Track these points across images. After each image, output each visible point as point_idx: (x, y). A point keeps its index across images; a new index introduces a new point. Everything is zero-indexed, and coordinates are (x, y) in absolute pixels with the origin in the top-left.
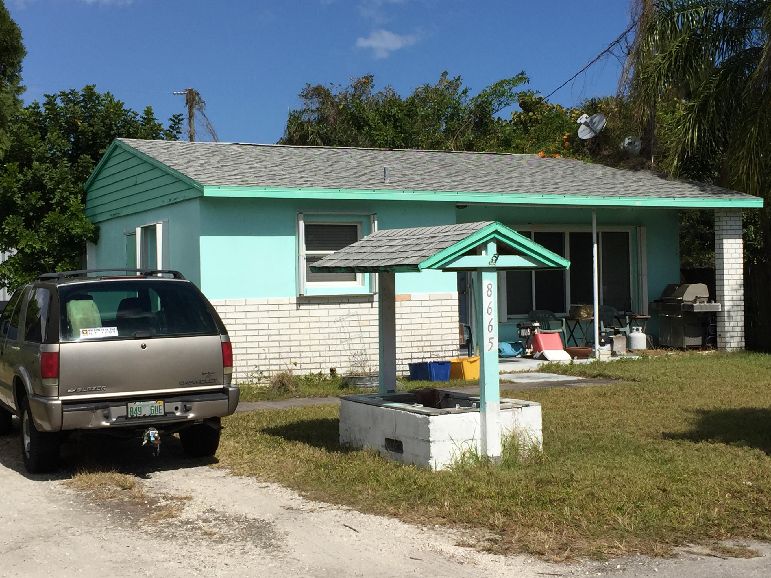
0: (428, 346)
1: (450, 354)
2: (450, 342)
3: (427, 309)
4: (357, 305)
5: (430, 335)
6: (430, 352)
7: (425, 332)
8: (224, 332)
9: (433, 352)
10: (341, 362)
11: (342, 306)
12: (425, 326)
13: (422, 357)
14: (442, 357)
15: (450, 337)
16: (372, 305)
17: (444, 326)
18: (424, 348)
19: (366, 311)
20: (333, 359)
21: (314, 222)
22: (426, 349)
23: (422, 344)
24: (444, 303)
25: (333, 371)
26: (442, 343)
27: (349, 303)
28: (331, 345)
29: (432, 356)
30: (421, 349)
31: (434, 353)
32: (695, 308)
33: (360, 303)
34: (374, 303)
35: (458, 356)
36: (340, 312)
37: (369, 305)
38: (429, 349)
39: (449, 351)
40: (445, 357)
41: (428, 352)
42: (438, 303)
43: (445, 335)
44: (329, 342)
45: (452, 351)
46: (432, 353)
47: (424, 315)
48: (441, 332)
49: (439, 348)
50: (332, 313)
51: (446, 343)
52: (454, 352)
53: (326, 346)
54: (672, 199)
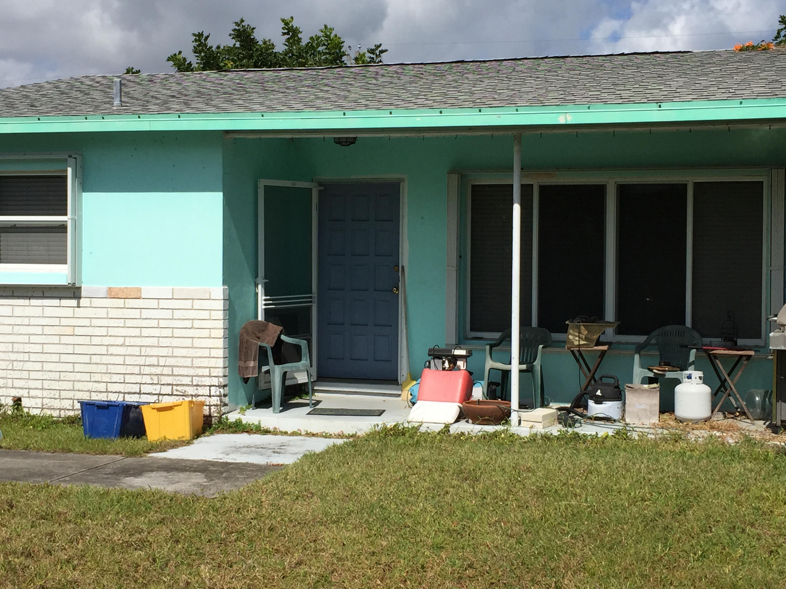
1: (206, 391)
2: (206, 372)
3: (167, 314)
6: (172, 385)
9: (177, 385)
10: (29, 389)
13: (158, 392)
16: (78, 303)
17: (197, 343)
18: (162, 378)
19: (69, 312)
20: (17, 383)
24: (197, 304)
25: (18, 401)
28: (16, 361)
34: (82, 300)
37: (74, 302)
39: (205, 386)
40: (197, 396)
41: (169, 384)
42: (188, 304)
43: (199, 360)
45: (210, 386)
46: (175, 387)
47: (163, 324)
48: (191, 352)
49: (187, 380)
50: (18, 311)
51: (200, 372)
52: (213, 388)
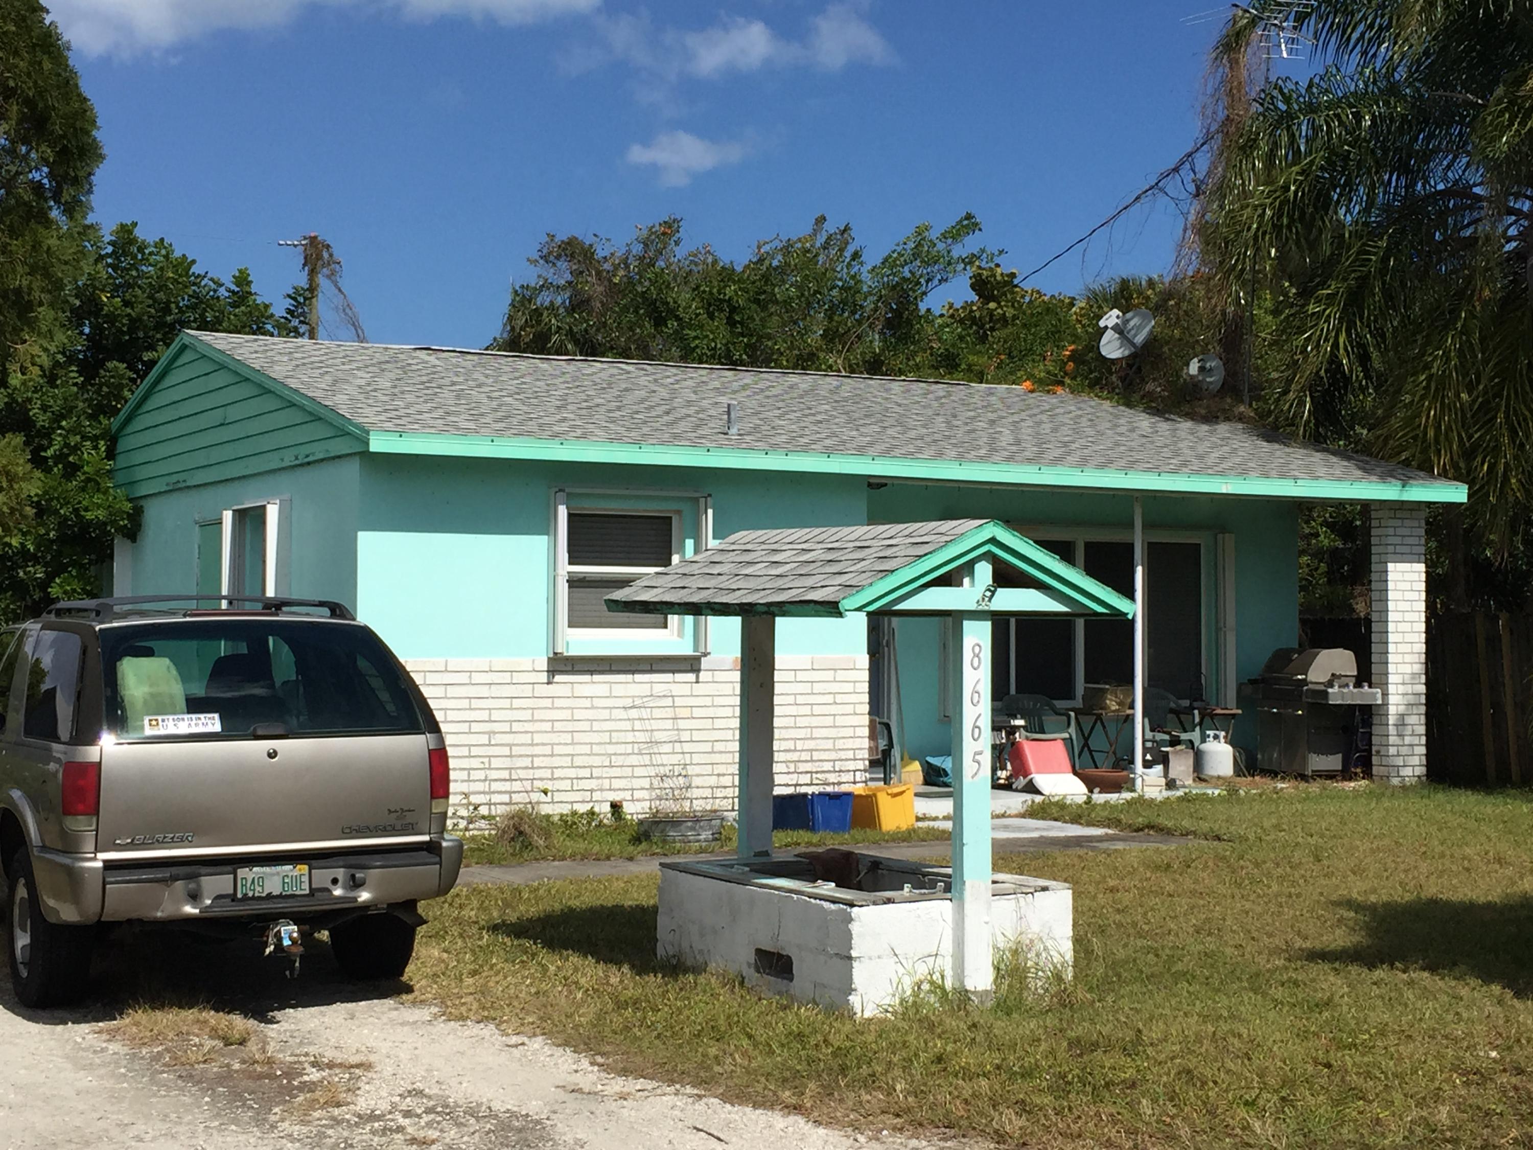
0: (806, 761)
1: (849, 777)
2: (850, 754)
3: (806, 688)
4: (668, 677)
5: (812, 739)
6: (811, 772)
7: (801, 733)
8: (433, 727)
9: (817, 772)
10: (633, 789)
11: (638, 677)
12: (801, 722)
13: (794, 782)
14: (834, 784)
15: (850, 744)
16: (697, 677)
17: (840, 721)
18: (800, 764)
19: (686, 689)
20: (617, 784)
21: (585, 509)
22: (802, 767)
23: (795, 756)
24: (841, 675)
25: (616, 807)
26: (833, 756)
27: (651, 671)
28: (615, 754)
29: (815, 782)
30: (792, 766)
31: (819, 776)
32: (1330, 697)
33: (673, 672)
34: (702, 674)
35: (865, 782)
36: (634, 690)
37: (691, 677)
38: (808, 767)
39: (849, 771)
40: (839, 783)
41: (807, 772)
42: (829, 675)
43: (842, 741)
44: (611, 749)
45: (854, 771)
46: (814, 775)
47: (800, 699)
48: (832, 733)
49: (828, 766)
50: (618, 690)
51: (843, 755)
52: (858, 773)
53: (604, 758)
54: (1292, 482)
